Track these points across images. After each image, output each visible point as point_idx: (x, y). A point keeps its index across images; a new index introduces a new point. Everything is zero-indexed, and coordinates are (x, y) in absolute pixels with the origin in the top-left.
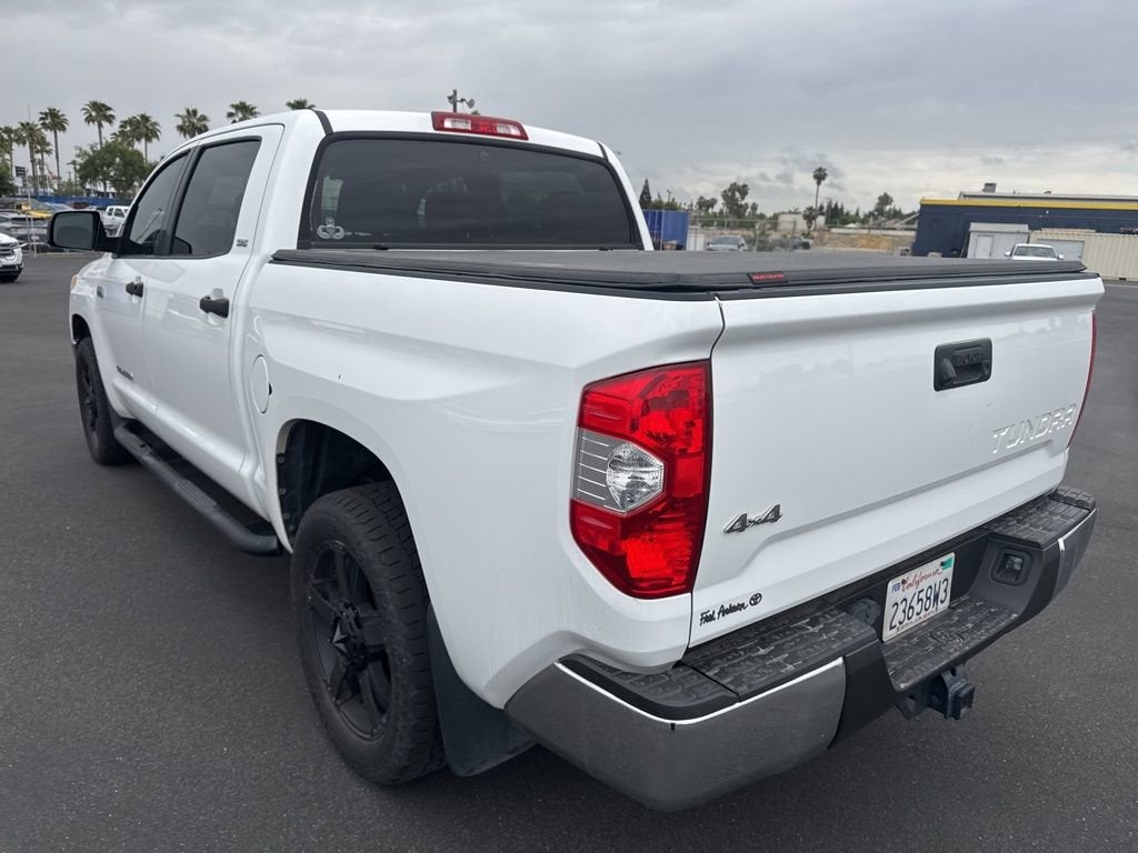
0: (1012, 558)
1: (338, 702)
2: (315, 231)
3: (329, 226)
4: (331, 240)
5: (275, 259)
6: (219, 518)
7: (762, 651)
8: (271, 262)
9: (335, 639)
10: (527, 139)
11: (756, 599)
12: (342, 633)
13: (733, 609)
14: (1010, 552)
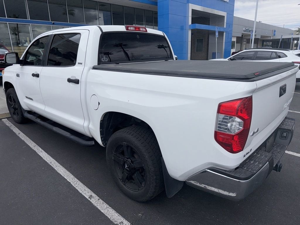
0: (284, 133)
1: (125, 183)
2: (101, 60)
3: (104, 58)
4: (105, 62)
5: (93, 68)
6: (73, 137)
7: (252, 162)
8: (92, 69)
9: (126, 167)
10: (147, 32)
11: (251, 150)
12: (127, 166)
13: (248, 153)
14: (283, 132)
